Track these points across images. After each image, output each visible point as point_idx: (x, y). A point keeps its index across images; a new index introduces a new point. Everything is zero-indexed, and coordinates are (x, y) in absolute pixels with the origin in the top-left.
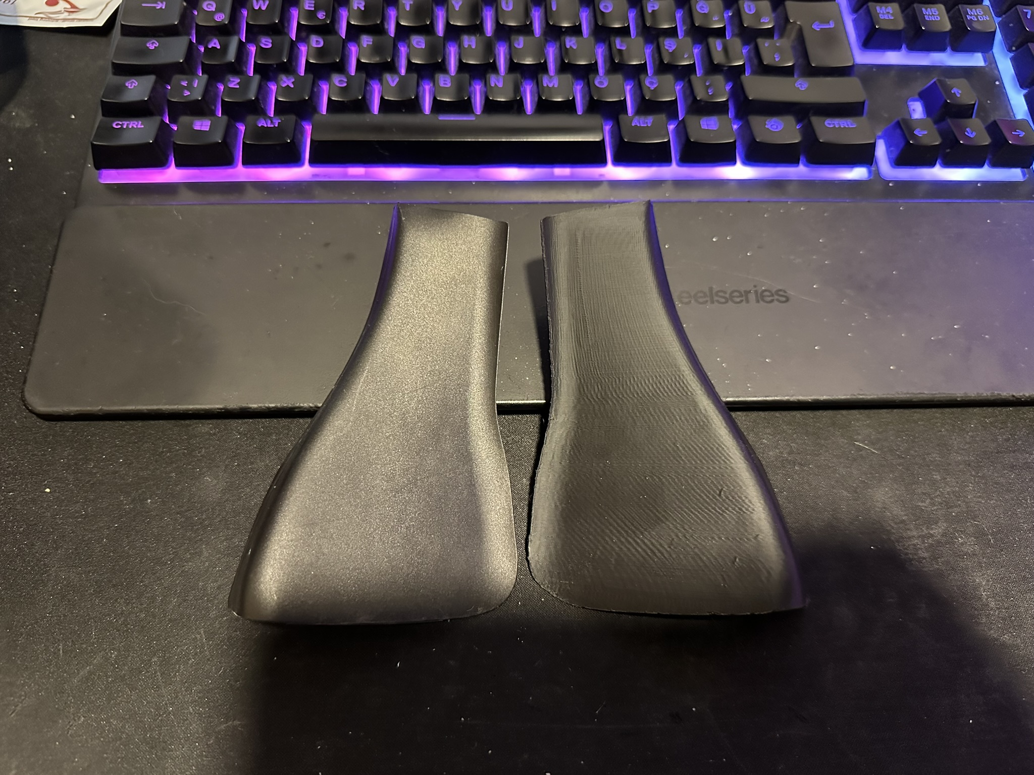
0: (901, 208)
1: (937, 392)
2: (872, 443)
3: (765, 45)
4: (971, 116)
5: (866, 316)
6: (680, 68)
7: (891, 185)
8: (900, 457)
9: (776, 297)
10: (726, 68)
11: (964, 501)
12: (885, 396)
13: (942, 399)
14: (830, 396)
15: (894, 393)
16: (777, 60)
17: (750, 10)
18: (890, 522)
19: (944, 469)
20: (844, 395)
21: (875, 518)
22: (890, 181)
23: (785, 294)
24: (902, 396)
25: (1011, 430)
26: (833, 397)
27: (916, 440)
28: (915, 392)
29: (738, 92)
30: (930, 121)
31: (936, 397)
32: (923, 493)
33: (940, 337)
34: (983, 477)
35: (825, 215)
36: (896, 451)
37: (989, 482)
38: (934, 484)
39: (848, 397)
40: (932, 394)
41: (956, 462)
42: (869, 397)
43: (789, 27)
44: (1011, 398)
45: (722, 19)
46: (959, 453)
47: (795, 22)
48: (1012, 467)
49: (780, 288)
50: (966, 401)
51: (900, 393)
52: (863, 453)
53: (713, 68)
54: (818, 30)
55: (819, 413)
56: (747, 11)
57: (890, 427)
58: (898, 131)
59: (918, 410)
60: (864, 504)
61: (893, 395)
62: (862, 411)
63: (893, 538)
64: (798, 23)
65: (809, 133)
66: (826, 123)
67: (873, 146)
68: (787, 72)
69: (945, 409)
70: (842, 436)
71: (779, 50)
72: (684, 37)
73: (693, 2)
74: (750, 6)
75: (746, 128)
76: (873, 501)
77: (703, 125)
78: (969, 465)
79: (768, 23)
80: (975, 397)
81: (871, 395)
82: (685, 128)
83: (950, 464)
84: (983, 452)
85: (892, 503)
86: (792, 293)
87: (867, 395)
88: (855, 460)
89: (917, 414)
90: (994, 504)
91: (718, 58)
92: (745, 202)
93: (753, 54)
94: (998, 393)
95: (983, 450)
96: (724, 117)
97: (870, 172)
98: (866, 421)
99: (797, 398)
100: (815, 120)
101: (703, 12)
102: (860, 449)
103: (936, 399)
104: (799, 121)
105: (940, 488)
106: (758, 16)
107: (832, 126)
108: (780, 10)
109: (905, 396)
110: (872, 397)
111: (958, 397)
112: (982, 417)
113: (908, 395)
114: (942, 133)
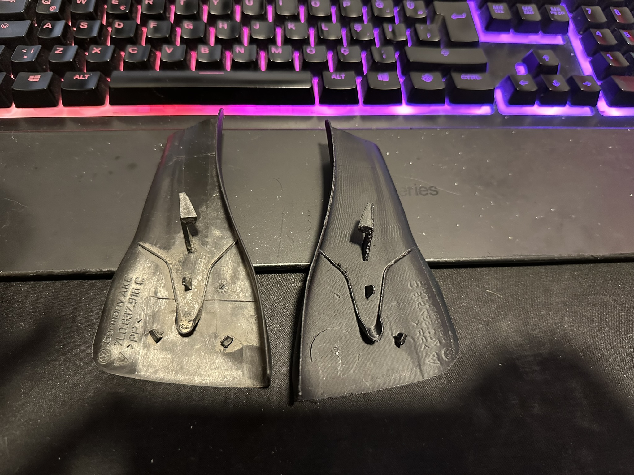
0: (513, 133)
1: (541, 254)
2: (498, 290)
3: (420, 28)
4: (556, 73)
5: (491, 203)
6: (364, 42)
7: (506, 118)
8: (518, 300)
9: (429, 192)
10: (395, 42)
11: (562, 329)
12: (506, 258)
13: (544, 259)
14: (467, 258)
15: (512, 255)
16: (429, 37)
17: (411, 7)
18: (512, 345)
19: (548, 308)
20: (477, 257)
21: (502, 343)
22: (505, 116)
23: (436, 190)
24: (517, 257)
25: (592, 280)
26: (470, 259)
27: (529, 288)
28: (526, 254)
29: (403, 57)
30: (530, 76)
31: (541, 258)
32: (534, 324)
33: (542, 217)
34: (574, 313)
35: (463, 137)
36: (515, 295)
37: (579, 316)
38: (541, 317)
39: (480, 258)
40: (538, 256)
41: (556, 302)
42: (495, 258)
43: (437, 17)
44: (591, 258)
45: (392, 12)
46: (558, 296)
47: (440, 15)
48: (594, 305)
49: (432, 185)
50: (561, 260)
51: (516, 255)
52: (492, 297)
53: (386, 42)
54: (455, 19)
55: (461, 270)
56: (409, 7)
57: (510, 279)
58: (509, 82)
59: (529, 267)
60: (493, 333)
61: (511, 256)
62: (491, 269)
63: (514, 357)
64: (442, 15)
65: (451, 84)
66: (461, 77)
67: (492, 92)
68: (436, 45)
69: (547, 266)
70: (478, 286)
71: (430, 31)
72: (368, 22)
73: (373, 1)
74: (410, 4)
75: (409, 81)
76: (500, 331)
77: (379, 78)
78: (565, 304)
79: (422, 15)
80: (567, 257)
81: (496, 257)
82: (367, 79)
83: (552, 304)
84: (574, 295)
85: (513, 332)
86: (440, 189)
87: (493, 257)
88: (486, 302)
89: (529, 270)
90: (583, 331)
91: (389, 36)
92: (408, 129)
93: (413, 34)
94: (582, 254)
95: (574, 293)
96: (393, 73)
97: (492, 109)
98: (493, 275)
99: (445, 260)
100: (455, 75)
101: (380, 7)
102: (490, 295)
103: (540, 259)
104: (444, 76)
105: (546, 321)
106: (415, 10)
107: (465, 79)
108: (431, 6)
109: (520, 257)
110: (497, 258)
111: (555, 257)
112: (572, 271)
113: (522, 257)
114: (538, 84)
